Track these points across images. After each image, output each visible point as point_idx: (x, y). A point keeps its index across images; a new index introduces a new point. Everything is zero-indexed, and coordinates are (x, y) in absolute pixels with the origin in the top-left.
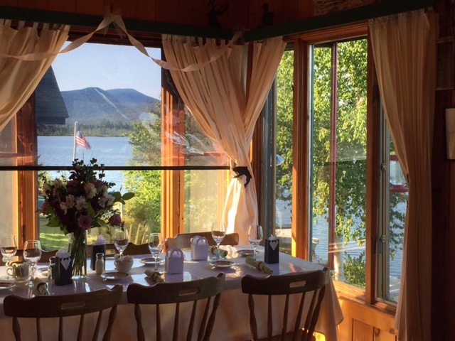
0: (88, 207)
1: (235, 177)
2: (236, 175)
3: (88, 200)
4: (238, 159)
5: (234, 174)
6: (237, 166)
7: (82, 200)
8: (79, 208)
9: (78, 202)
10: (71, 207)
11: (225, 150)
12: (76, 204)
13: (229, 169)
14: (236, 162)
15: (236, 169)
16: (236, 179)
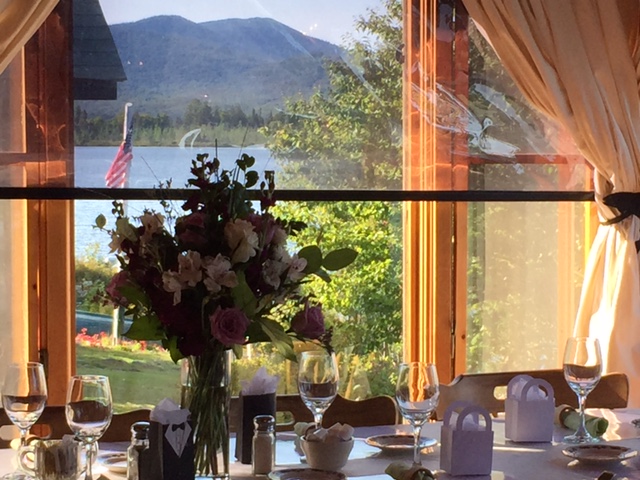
0: (238, 284)
1: (610, 222)
2: (612, 216)
3: (236, 267)
4: (618, 170)
5: (607, 213)
6: (615, 190)
7: (220, 265)
8: (212, 286)
9: (210, 271)
10: (192, 284)
11: (583, 146)
12: (205, 276)
13: (592, 199)
14: (612, 180)
15: (611, 200)
16: (612, 228)
